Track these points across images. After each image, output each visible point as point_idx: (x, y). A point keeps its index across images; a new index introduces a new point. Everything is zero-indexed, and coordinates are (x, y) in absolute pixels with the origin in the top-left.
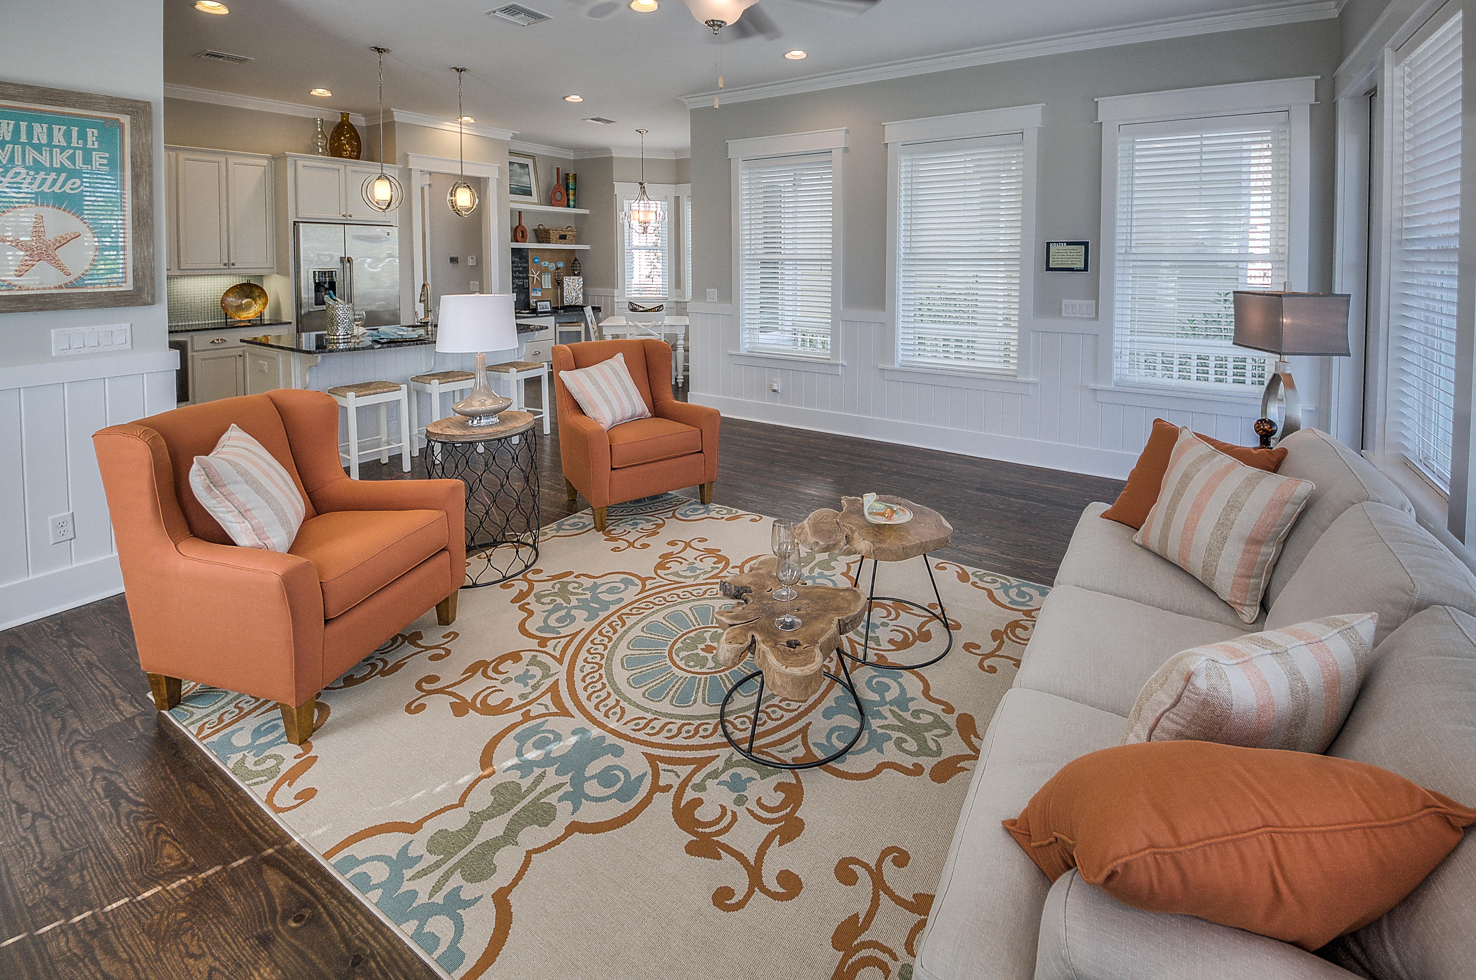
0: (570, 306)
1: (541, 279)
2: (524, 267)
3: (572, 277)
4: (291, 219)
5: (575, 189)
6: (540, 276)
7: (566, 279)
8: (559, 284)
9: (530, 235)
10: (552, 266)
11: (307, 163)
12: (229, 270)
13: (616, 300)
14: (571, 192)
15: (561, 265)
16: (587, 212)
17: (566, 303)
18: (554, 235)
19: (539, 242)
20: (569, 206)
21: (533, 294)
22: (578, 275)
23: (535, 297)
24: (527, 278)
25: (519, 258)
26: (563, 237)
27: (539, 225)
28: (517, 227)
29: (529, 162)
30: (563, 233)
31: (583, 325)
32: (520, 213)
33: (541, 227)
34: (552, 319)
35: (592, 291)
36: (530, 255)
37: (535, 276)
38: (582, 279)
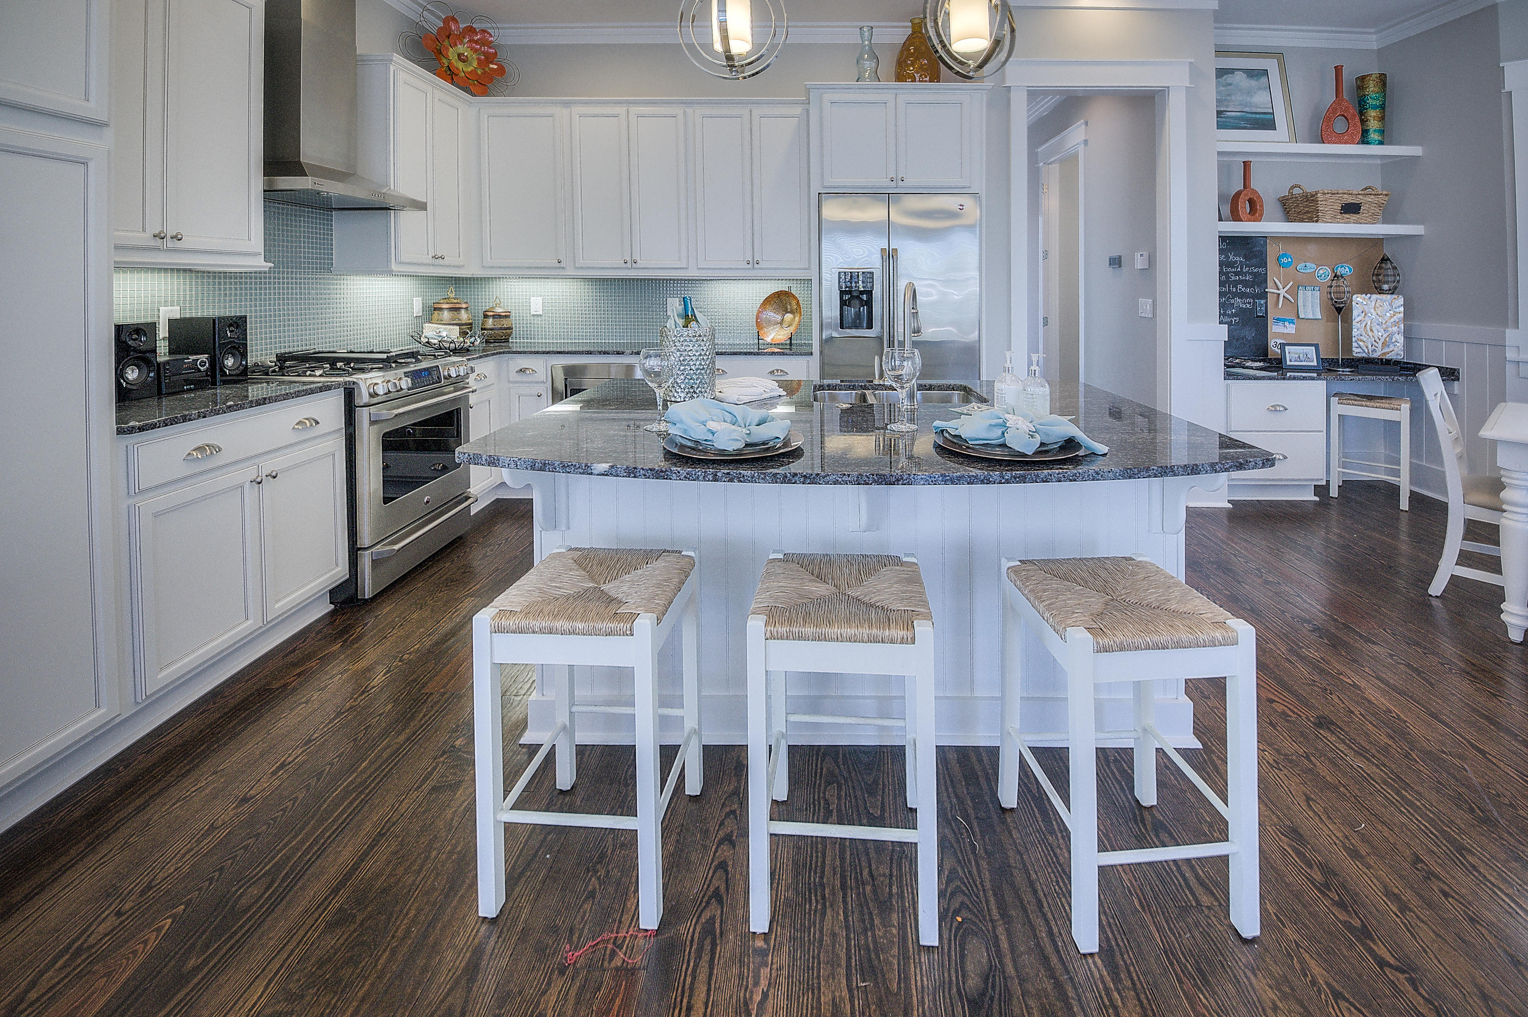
0: (1368, 361)
1: (1297, 300)
2: (1255, 275)
3: (1374, 296)
4: (815, 189)
5: (1383, 107)
6: (1294, 292)
7: (1359, 300)
8: (1339, 310)
9: (1270, 205)
10: (1324, 273)
11: (836, 97)
12: (755, 271)
13: (1510, 354)
14: (1372, 113)
15: (1345, 270)
16: (1415, 151)
17: (1357, 352)
18: (1329, 206)
19: (1289, 220)
20: (1364, 140)
21: (1274, 329)
22: (1392, 291)
23: (1282, 335)
24: (1264, 296)
25: (1245, 257)
26: (1351, 209)
27: (1293, 187)
28: (1238, 194)
29: (1271, 65)
30: (1351, 200)
31: (1406, 407)
32: (1246, 165)
33: (1296, 191)
34: (1320, 386)
35: (1427, 328)
36: (1272, 251)
37: (1282, 292)
38: (1401, 301)
